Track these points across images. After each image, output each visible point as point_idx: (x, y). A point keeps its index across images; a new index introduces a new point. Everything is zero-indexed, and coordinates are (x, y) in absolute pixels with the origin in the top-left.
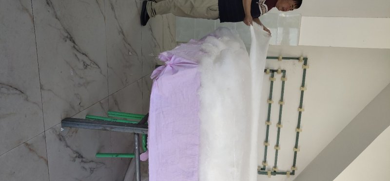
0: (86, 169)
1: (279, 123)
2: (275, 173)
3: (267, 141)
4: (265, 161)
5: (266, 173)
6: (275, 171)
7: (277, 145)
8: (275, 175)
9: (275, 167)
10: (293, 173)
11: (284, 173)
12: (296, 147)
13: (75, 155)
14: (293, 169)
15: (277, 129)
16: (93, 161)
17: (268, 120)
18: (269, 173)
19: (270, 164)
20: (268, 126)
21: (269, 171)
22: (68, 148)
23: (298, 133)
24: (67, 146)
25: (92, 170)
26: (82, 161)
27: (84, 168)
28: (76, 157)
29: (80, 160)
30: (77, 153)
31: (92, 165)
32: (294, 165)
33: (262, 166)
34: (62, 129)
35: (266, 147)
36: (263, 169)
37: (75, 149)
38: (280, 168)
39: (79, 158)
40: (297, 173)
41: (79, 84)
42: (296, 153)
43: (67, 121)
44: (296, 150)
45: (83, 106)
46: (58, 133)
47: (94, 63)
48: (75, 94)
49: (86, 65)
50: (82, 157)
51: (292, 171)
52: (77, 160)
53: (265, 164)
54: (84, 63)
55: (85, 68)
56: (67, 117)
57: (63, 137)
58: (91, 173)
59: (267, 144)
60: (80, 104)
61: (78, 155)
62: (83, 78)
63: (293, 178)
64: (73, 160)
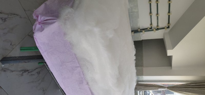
0: (34, 75)
2: (158, 29)
3: (151, 13)
4: (151, 24)
5: (153, 30)
6: (158, 28)
7: (157, 14)
9: (158, 26)
10: (168, 27)
11: (163, 28)
12: (169, 12)
13: (22, 72)
14: (169, 25)
15: (156, 4)
16: (37, 68)
17: (150, 0)
18: (155, 30)
19: (155, 25)
20: (150, 4)
21: (154, 29)
22: (14, 72)
23: (169, 4)
24: (12, 71)
25: (38, 73)
26: (29, 73)
27: (31, 75)
28: (23, 73)
29: (27, 72)
31: (37, 70)
32: (169, 23)
33: (150, 27)
34: (3, 66)
35: (151, 16)
36: (151, 28)
37: (20, 69)
38: (161, 26)
39: (25, 72)
40: (171, 27)
41: (4, 33)
42: (169, 16)
44: (169, 14)
45: (15, 44)
46: (1, 69)
47: (10, 14)
48: (4, 41)
49: (4, 19)
50: (28, 71)
51: (168, 26)
52: (25, 74)
53: (152, 26)
54: (1, 18)
55: (5, 21)
56: (3, 57)
57: (6, 69)
58: (39, 74)
59: (151, 15)
60: (11, 45)
61: (23, 71)
62: (5, 28)
63: (168, 30)
64: (21, 76)
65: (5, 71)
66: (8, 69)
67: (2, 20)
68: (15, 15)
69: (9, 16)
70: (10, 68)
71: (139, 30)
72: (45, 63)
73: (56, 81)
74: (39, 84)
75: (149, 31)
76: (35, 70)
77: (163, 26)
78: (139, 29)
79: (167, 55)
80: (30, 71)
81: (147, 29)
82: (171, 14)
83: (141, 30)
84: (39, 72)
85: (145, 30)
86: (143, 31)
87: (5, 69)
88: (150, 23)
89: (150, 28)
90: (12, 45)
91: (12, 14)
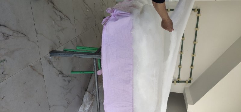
0: (66, 81)
2: (178, 82)
7: (180, 65)
9: (179, 78)
11: (185, 82)
12: (192, 65)
13: (59, 73)
14: (190, 79)
15: (180, 55)
18: (175, 82)
22: (54, 69)
23: (193, 57)
26: (63, 76)
27: (64, 80)
31: (69, 78)
32: (191, 77)
34: (50, 57)
37: (58, 69)
38: (182, 79)
39: (61, 74)
40: (192, 81)
41: (58, 30)
42: (192, 69)
43: (53, 52)
44: (192, 67)
45: (61, 44)
46: (48, 60)
47: (66, 17)
48: (56, 36)
49: (61, 18)
50: (63, 74)
51: (189, 81)
55: (61, 20)
56: (53, 50)
57: (51, 62)
58: (69, 83)
60: (59, 42)
62: (60, 26)
63: (189, 84)
64: (58, 76)
66: (52, 64)
68: (68, 19)
74: (67, 93)
76: (67, 76)
77: (185, 80)
79: (187, 111)
82: (194, 68)
84: (70, 81)
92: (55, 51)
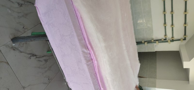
0: (41, 61)
1: (172, 11)
2: (173, 41)
3: (165, 23)
4: (166, 35)
5: (167, 42)
6: (173, 40)
7: (172, 25)
8: (173, 42)
9: (173, 37)
10: (185, 39)
11: (179, 40)
12: (185, 23)
13: (30, 55)
14: (185, 37)
15: (171, 15)
16: (45, 56)
17: (164, 11)
18: (169, 41)
19: (169, 36)
20: (165, 15)
22: (22, 53)
23: (186, 15)
24: (21, 52)
26: (36, 58)
27: (39, 60)
29: (35, 57)
30: (31, 54)
31: (45, 58)
32: (185, 34)
33: (164, 38)
35: (165, 27)
36: (166, 39)
37: (28, 52)
38: (176, 37)
39: (33, 56)
40: (187, 39)
42: (185, 27)
44: (185, 25)
46: (11, 47)
47: (27, 2)
48: (17, 23)
49: (21, 4)
50: (36, 55)
52: (32, 58)
53: (166, 37)
54: (18, 3)
55: (21, 7)
56: (15, 37)
57: (16, 48)
58: (46, 62)
59: (165, 25)
60: (23, 28)
61: (32, 55)
62: (20, 12)
63: (185, 42)
64: (29, 59)
65: (14, 50)
66: (18, 49)
67: (19, 5)
68: (31, 4)
69: (26, 3)
70: (19, 49)
71: (153, 41)
72: (48, 41)
73: (58, 63)
74: (45, 71)
75: (163, 42)
76: (43, 57)
77: (179, 38)
78: (153, 39)
79: (183, 68)
80: (38, 56)
81: (161, 40)
82: (188, 25)
83: (154, 41)
84: (47, 60)
85: (159, 41)
86: (157, 42)
87: (14, 48)
88: (164, 34)
89: (164, 40)
90: (25, 29)
91: (28, 2)
92: (18, 37)
